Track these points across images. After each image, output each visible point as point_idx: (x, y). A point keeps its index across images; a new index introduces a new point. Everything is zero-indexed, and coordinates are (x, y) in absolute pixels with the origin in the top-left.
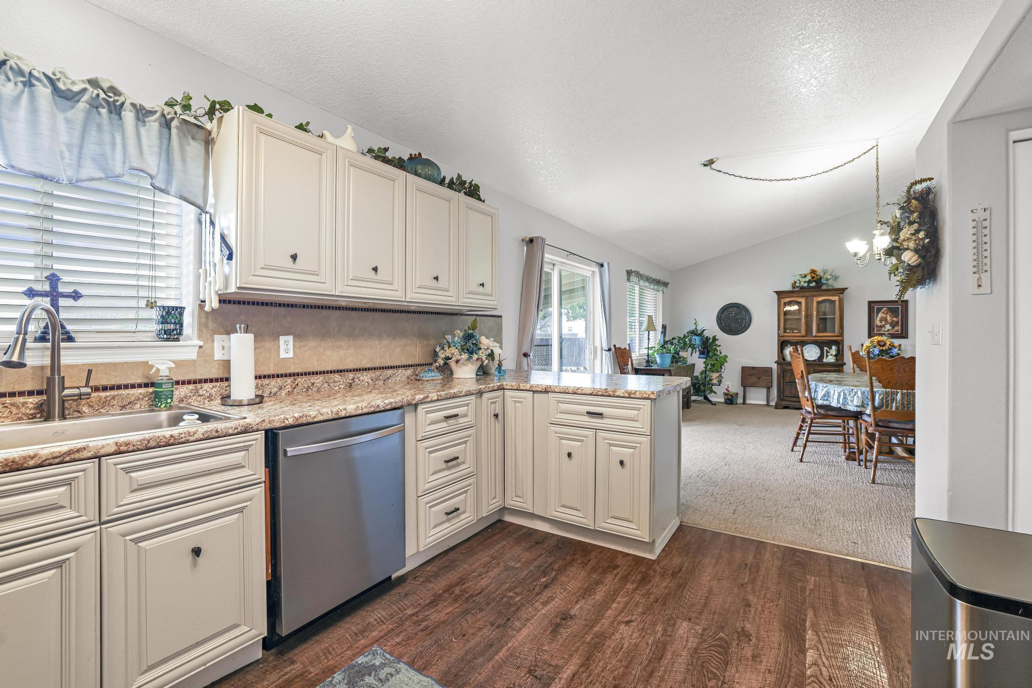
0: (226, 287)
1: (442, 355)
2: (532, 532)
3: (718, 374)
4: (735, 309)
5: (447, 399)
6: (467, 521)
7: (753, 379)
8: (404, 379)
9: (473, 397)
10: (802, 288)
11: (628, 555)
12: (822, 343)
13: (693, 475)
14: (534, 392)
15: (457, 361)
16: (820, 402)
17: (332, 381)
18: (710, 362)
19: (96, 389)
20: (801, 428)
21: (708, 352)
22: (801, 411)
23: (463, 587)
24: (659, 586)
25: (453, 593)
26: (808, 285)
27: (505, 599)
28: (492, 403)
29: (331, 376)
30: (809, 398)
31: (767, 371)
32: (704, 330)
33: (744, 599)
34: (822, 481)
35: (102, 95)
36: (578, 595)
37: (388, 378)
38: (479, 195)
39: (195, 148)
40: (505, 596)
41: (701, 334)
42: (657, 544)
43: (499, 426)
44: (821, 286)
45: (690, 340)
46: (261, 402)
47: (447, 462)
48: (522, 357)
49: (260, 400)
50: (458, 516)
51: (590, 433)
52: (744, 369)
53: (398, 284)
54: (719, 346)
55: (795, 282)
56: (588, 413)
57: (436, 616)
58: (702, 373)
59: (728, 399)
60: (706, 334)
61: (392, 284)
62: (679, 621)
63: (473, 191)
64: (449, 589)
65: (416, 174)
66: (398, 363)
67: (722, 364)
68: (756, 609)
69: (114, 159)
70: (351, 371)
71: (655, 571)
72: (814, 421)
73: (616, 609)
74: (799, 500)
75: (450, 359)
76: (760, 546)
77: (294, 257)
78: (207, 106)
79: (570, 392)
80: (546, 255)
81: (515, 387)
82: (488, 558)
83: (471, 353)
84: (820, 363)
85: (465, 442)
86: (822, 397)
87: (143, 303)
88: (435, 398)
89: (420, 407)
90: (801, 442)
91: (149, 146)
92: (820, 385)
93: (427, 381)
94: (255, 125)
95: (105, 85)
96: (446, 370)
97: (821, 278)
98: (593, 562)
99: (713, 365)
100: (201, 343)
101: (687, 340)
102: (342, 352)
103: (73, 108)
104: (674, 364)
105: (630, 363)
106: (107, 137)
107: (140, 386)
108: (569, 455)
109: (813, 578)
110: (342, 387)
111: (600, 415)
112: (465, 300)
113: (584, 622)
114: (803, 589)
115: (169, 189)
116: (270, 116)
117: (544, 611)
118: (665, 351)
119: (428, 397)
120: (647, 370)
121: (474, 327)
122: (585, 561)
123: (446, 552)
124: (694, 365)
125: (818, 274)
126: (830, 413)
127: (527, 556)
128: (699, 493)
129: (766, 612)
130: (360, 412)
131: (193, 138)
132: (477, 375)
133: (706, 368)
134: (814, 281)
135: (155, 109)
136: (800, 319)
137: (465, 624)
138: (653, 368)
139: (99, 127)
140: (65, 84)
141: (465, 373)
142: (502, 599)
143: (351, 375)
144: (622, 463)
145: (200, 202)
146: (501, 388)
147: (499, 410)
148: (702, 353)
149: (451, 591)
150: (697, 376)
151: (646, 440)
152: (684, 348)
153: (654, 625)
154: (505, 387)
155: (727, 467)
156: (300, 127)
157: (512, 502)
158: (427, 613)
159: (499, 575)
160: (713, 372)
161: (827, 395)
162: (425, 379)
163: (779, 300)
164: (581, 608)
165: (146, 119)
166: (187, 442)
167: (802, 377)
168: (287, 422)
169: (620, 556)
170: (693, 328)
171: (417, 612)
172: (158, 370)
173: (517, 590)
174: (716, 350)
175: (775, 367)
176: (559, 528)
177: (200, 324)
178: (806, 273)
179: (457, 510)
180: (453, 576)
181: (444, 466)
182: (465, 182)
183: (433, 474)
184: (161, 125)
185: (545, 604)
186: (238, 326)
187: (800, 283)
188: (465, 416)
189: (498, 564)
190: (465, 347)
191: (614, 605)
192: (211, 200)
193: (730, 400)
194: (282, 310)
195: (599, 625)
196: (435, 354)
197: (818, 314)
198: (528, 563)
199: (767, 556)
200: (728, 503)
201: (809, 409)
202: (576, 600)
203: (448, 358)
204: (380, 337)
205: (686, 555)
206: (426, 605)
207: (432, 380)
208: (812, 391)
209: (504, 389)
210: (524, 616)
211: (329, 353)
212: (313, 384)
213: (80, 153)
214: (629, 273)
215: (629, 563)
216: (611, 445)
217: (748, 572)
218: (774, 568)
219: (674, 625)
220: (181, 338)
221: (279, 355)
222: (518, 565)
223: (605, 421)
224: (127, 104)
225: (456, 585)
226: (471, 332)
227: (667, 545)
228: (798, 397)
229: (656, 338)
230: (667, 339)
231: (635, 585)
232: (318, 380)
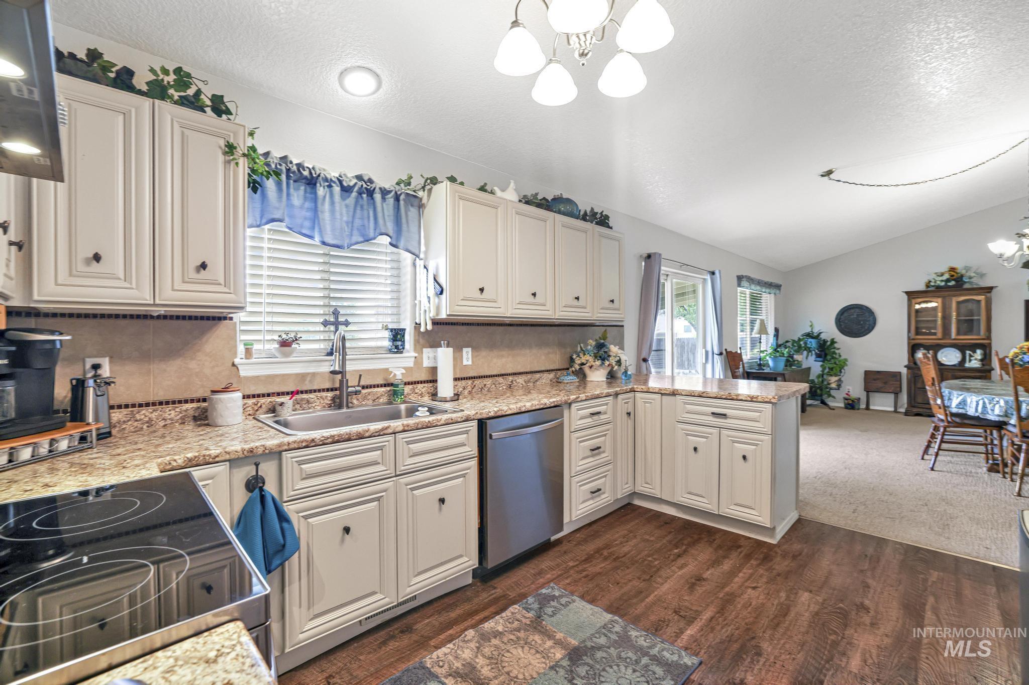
0: (437, 315)
1: (578, 361)
2: (659, 515)
3: (837, 378)
4: (857, 310)
5: (592, 399)
6: (606, 501)
7: (879, 384)
8: (548, 381)
9: (611, 398)
10: (938, 288)
11: (749, 538)
12: (963, 346)
13: (811, 476)
14: (662, 394)
15: (591, 367)
16: (954, 410)
17: (497, 383)
18: (828, 365)
19: (363, 387)
20: (933, 436)
21: (826, 355)
22: (933, 419)
23: (610, 551)
24: (781, 565)
25: (602, 554)
26: (946, 284)
27: (646, 562)
28: (625, 403)
29: (497, 378)
30: (942, 406)
31: (897, 375)
32: (821, 333)
33: (863, 582)
34: (955, 490)
35: (365, 186)
36: (707, 564)
37: (536, 381)
38: (608, 223)
39: (413, 211)
40: (645, 560)
41: (817, 337)
42: (778, 530)
43: (631, 423)
44: (962, 285)
45: (806, 343)
46: (458, 400)
47: (593, 450)
48: (642, 362)
49: (457, 397)
50: (599, 496)
51: (715, 431)
52: (867, 373)
53: (549, 305)
54: (838, 349)
55: (930, 282)
56: (713, 413)
57: (592, 569)
58: (818, 377)
59: (849, 404)
60: (823, 336)
61: (545, 305)
62: (801, 592)
63: (603, 221)
64: (598, 551)
65: (559, 212)
66: (543, 369)
67: (841, 368)
68: (875, 591)
69: (369, 228)
70: (510, 375)
71: (776, 553)
72: (948, 429)
73: (743, 577)
74: (927, 505)
75: (585, 365)
76: (881, 542)
77: (482, 290)
78: (422, 181)
79: (696, 395)
80: (663, 268)
81: (646, 390)
82: (626, 532)
83: (603, 360)
84: (961, 368)
85: (605, 435)
86: (957, 405)
87: (380, 326)
88: (584, 398)
89: (573, 405)
90: (932, 451)
91: (388, 216)
92: (955, 393)
93: (567, 383)
94: (457, 194)
95: (366, 178)
96: (581, 374)
97: (962, 276)
98: (718, 542)
99: (831, 369)
100: (416, 355)
101: (802, 343)
102: (504, 360)
103: (349, 197)
104: (788, 368)
105: (741, 366)
106: (365, 213)
107: (381, 386)
108: (695, 449)
109: (937, 573)
110: (504, 387)
111: (724, 416)
112: (599, 315)
113: (716, 584)
114: (925, 580)
115: (398, 244)
116: (462, 184)
117: (680, 573)
118: (778, 354)
119: (579, 397)
120: (758, 374)
121: (604, 337)
122: (711, 540)
123: (590, 524)
124: (809, 369)
125: (958, 271)
126: (966, 421)
127: (658, 533)
128: (817, 492)
129: (886, 594)
130: (534, 408)
131: (412, 206)
132: (607, 378)
133: (823, 371)
134: (953, 280)
135: (391, 189)
136: (935, 321)
137: (616, 576)
138: (765, 371)
139: (362, 207)
140: (346, 183)
141: (597, 376)
142: (643, 561)
143: (511, 378)
144: (744, 457)
145: (417, 252)
146: (633, 390)
147: (631, 410)
148: (818, 356)
149: (600, 553)
150: (813, 380)
151: (768, 438)
152: (799, 350)
153: (778, 591)
154: (636, 390)
155: (847, 471)
156: (482, 189)
157: (641, 488)
158: (585, 566)
159: (638, 544)
160: (831, 375)
161: (963, 403)
162: (566, 381)
163: (909, 300)
164: (712, 574)
165: (386, 197)
166: (437, 426)
167: (933, 384)
168: (490, 414)
169: (743, 539)
170: (808, 330)
171: (577, 565)
172: (395, 375)
173: (655, 557)
174: (834, 353)
175: (904, 371)
176: (685, 513)
177: (415, 340)
178: (943, 271)
179: (599, 490)
180: (599, 543)
181: (589, 453)
182: (597, 213)
183: (582, 460)
184: (395, 200)
185: (680, 568)
186: (442, 342)
187: (935, 282)
188: (605, 413)
189: (635, 537)
190: (598, 355)
191: (741, 575)
192: (423, 248)
193: (851, 405)
194: (464, 327)
195: (729, 587)
196: (572, 360)
197: (958, 315)
198: (661, 537)
199: (888, 550)
200: (848, 503)
201: (942, 417)
202: (706, 568)
203: (583, 364)
204: (530, 347)
205: (806, 543)
206: (583, 561)
207: (571, 383)
208: (946, 398)
209: (635, 391)
210: (664, 575)
211: (495, 360)
212: (485, 385)
213: (352, 226)
214: (740, 278)
215: (751, 545)
216: (734, 442)
217: (868, 561)
218: (895, 561)
219: (796, 594)
220: (404, 351)
221: (462, 362)
222: (652, 539)
223: (728, 421)
224: (377, 190)
225: (603, 549)
226: (602, 341)
227: (786, 534)
228: (929, 404)
229: (768, 343)
230: (780, 343)
231: (758, 562)
232: (488, 382)
